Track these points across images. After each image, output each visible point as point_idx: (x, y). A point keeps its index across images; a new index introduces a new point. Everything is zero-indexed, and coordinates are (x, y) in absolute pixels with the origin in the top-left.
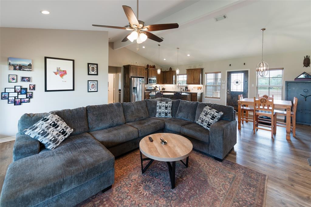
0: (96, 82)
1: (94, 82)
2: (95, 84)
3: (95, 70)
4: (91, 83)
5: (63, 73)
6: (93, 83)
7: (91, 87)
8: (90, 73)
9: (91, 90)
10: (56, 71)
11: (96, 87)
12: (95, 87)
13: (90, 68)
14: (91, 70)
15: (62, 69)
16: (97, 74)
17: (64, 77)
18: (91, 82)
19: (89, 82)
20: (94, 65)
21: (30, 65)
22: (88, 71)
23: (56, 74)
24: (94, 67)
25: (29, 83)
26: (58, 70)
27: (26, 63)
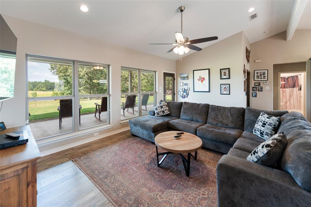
0: (228, 85)
1: (226, 85)
2: (227, 87)
3: (227, 75)
4: (223, 87)
5: (202, 79)
6: (225, 87)
7: (223, 90)
8: (222, 78)
9: (223, 92)
10: (199, 78)
11: (229, 90)
12: (227, 90)
13: (223, 73)
14: (223, 75)
15: (202, 77)
16: (229, 78)
17: (204, 82)
18: (223, 85)
19: (222, 85)
20: (226, 70)
21: (187, 76)
22: (221, 76)
23: (199, 80)
24: (226, 71)
25: (187, 86)
26: (200, 78)
27: (185, 75)
